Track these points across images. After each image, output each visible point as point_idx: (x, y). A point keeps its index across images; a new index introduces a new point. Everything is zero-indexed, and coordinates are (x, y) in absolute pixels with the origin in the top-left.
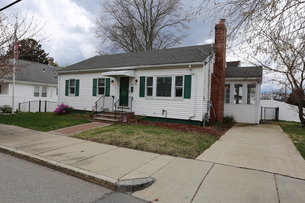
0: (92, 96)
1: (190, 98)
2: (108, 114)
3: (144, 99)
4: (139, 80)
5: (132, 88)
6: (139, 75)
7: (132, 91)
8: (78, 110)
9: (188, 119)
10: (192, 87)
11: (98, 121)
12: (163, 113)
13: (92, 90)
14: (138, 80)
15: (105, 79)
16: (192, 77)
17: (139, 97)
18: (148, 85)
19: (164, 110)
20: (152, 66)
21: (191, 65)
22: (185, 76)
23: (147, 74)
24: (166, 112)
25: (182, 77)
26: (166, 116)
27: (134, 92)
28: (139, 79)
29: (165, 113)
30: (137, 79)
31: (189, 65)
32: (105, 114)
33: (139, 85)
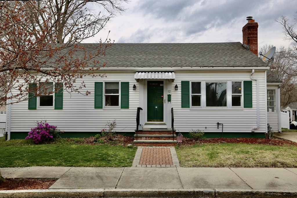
0: (94, 108)
1: (252, 107)
2: (150, 134)
3: (189, 111)
4: (181, 86)
5: (169, 96)
6: (179, 79)
7: (169, 100)
8: (65, 132)
9: (250, 132)
10: (253, 95)
11: (144, 144)
12: (218, 127)
13: (94, 99)
14: (178, 86)
15: (118, 83)
16: (253, 83)
17: (181, 108)
18: (193, 93)
19: (220, 122)
20: (202, 68)
21: (255, 70)
22: (245, 82)
23: (192, 78)
24: (223, 125)
25: (241, 82)
26: (222, 130)
27: (172, 101)
28: (180, 84)
29: (220, 126)
30: (177, 84)
31: (252, 70)
32: (143, 134)
33: (181, 93)
